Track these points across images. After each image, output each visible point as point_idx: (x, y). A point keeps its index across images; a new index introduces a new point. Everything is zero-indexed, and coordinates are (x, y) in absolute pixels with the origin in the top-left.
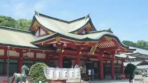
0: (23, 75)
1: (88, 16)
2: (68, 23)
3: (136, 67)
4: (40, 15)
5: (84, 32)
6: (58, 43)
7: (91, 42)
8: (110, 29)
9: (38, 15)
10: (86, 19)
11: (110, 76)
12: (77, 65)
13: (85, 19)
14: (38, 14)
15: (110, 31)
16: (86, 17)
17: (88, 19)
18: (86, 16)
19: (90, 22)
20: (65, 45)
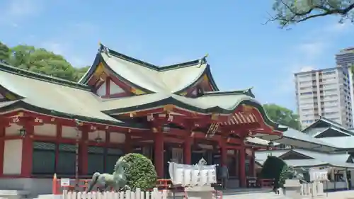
0: (121, 176)
1: (204, 59)
2: (159, 69)
3: (284, 164)
4: (113, 53)
5: (195, 93)
6: (160, 115)
7: (221, 115)
8: (250, 90)
9: (106, 53)
10: (199, 64)
11: (238, 181)
12: (203, 159)
13: (198, 66)
14: (108, 51)
15: (249, 93)
16: (200, 61)
17: (204, 66)
18: (200, 59)
19: (207, 72)
20: (171, 119)
